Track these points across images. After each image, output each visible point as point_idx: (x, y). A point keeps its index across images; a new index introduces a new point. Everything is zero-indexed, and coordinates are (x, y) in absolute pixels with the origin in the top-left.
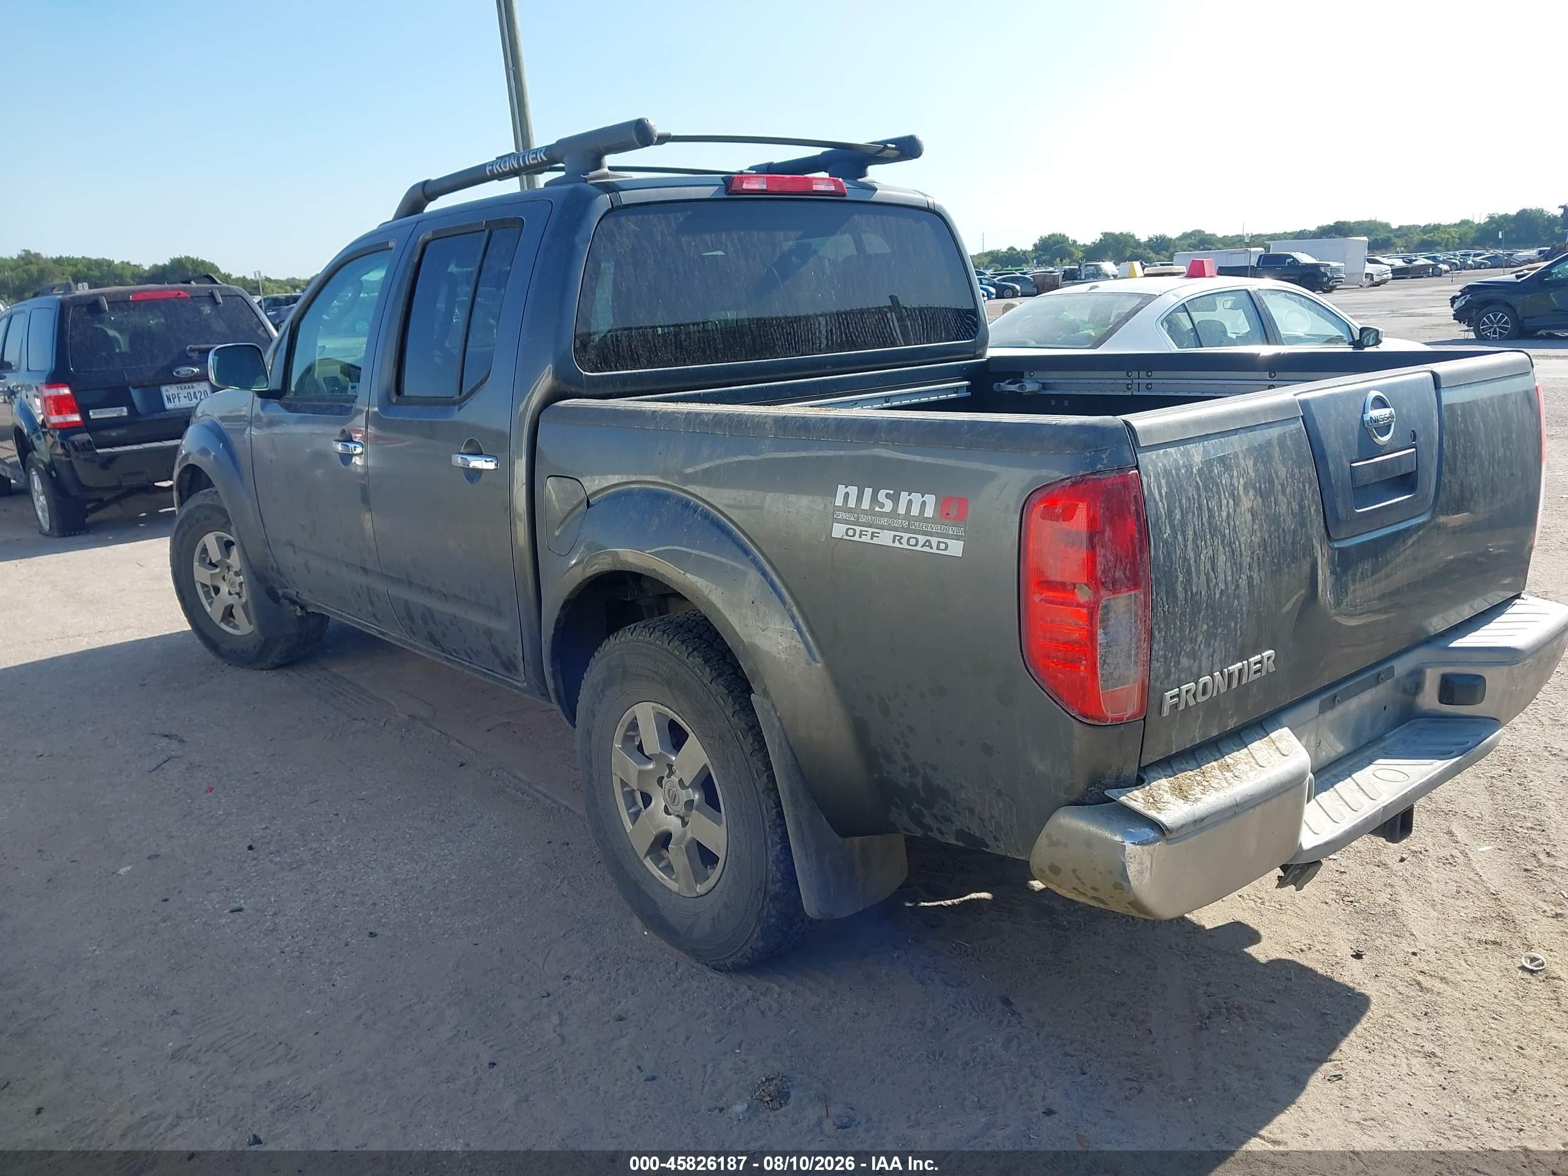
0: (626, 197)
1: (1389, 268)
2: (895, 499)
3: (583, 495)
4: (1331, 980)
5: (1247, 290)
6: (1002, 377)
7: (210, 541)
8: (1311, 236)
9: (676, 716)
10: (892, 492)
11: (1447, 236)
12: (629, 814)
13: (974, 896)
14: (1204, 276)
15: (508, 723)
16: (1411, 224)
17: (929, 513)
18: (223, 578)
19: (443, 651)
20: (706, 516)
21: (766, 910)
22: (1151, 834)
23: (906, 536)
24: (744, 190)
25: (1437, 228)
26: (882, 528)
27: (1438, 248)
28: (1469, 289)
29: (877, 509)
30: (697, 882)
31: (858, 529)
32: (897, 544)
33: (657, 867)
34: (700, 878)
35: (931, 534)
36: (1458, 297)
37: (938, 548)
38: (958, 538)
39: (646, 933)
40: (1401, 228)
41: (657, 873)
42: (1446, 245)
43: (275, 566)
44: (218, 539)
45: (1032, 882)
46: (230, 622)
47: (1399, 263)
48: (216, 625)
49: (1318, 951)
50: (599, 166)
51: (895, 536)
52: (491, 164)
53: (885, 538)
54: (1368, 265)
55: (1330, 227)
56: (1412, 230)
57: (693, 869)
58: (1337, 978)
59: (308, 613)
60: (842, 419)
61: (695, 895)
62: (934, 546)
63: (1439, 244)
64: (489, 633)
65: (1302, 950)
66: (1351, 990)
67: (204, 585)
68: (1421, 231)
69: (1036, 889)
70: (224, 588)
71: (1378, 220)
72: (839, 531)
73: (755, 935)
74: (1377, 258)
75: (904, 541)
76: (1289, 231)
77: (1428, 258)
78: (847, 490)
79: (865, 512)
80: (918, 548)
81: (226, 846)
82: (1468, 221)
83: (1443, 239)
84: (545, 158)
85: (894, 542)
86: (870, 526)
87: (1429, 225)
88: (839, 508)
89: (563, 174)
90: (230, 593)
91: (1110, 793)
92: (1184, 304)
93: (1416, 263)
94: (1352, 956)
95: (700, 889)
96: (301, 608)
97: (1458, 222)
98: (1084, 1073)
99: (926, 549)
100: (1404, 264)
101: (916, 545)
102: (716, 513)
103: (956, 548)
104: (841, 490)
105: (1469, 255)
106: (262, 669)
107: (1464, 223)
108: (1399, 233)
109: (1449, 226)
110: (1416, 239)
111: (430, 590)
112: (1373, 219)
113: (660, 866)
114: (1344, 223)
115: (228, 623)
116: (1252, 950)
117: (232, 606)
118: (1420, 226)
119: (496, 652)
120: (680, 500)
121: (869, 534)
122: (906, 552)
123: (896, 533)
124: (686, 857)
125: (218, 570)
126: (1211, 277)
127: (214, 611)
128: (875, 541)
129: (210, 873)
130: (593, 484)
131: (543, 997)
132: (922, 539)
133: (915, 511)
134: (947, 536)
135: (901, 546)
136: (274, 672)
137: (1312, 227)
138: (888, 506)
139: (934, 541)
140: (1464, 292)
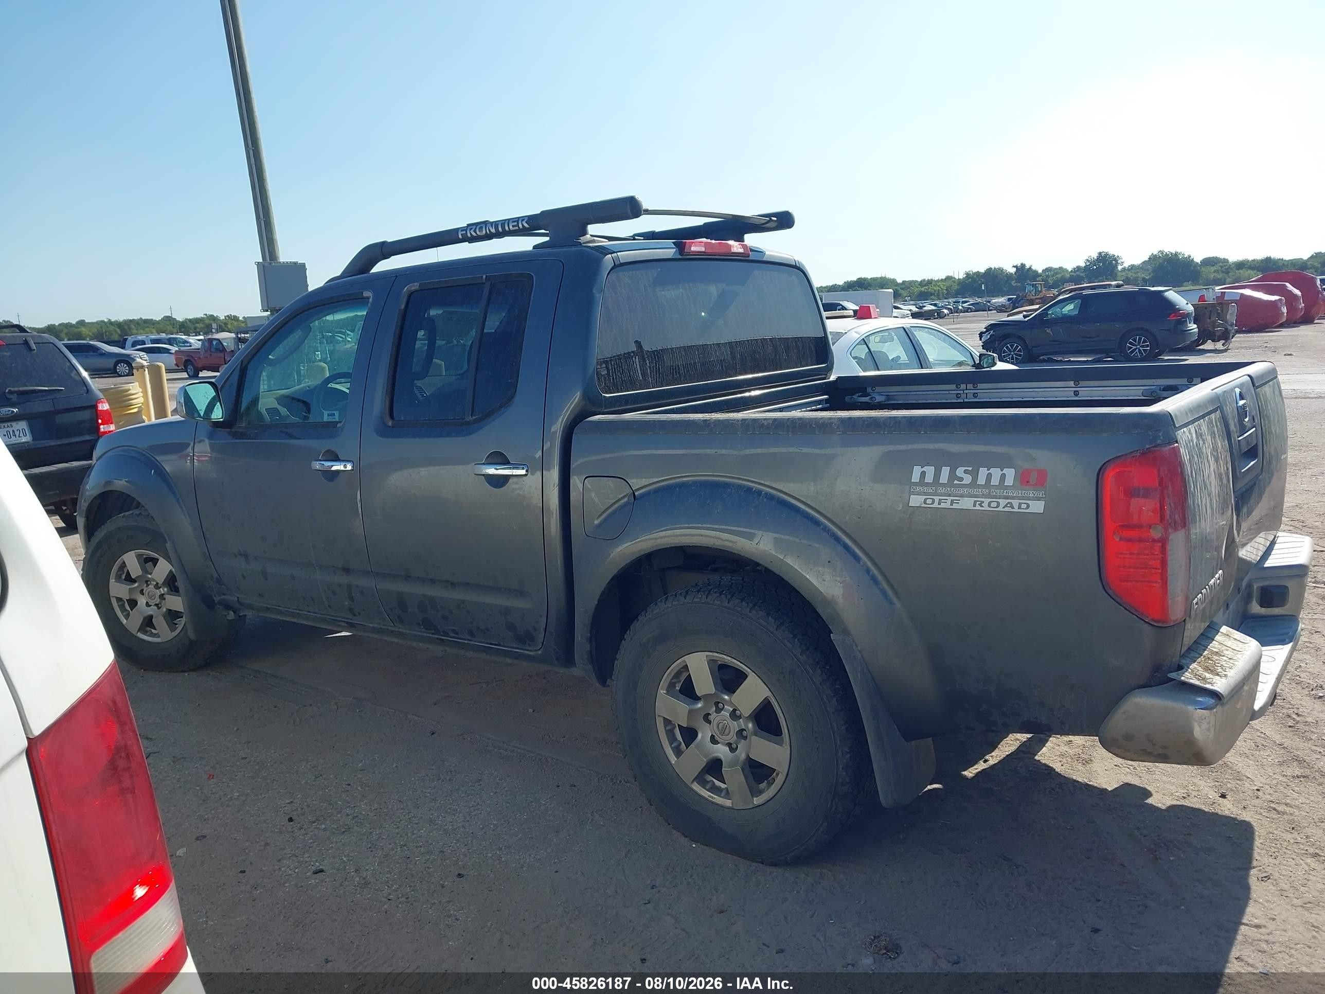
0: (624, 256)
1: (909, 312)
2: (975, 474)
3: (628, 491)
4: (1217, 814)
5: (903, 328)
6: (853, 392)
7: (131, 560)
8: (840, 289)
9: (734, 660)
10: (970, 469)
11: (938, 288)
12: (672, 748)
13: (929, 787)
14: (870, 317)
15: (448, 696)
16: (911, 279)
17: (1009, 481)
18: (142, 592)
19: (437, 632)
20: (771, 498)
21: (834, 808)
22: (1211, 701)
23: (987, 501)
24: (693, 252)
25: (930, 282)
26: (962, 496)
27: (933, 297)
28: (990, 328)
29: (956, 482)
30: (752, 796)
31: (937, 498)
32: (978, 507)
33: (705, 789)
34: (756, 793)
35: (1013, 498)
36: (985, 333)
37: (1019, 508)
38: (1039, 499)
39: (694, 846)
40: (904, 282)
41: (705, 793)
42: (938, 295)
43: (215, 575)
44: (139, 556)
45: (963, 773)
46: (147, 632)
47: (914, 309)
48: (133, 635)
49: (1195, 796)
50: (584, 233)
51: (975, 502)
52: (463, 229)
53: (966, 503)
54: (894, 310)
55: (855, 282)
56: (913, 284)
57: (748, 784)
58: (1220, 813)
59: (240, 616)
60: (911, 417)
61: (751, 806)
62: (1016, 506)
63: (932, 294)
64: (506, 611)
65: (1184, 798)
66: (1235, 819)
67: (119, 600)
68: (919, 285)
69: (969, 777)
70: (142, 601)
71: (887, 277)
72: (916, 501)
73: (821, 830)
74: (899, 306)
75: (985, 505)
76: (824, 285)
77: (931, 304)
78: (923, 469)
79: (943, 485)
80: (1000, 509)
81: (265, 821)
82: (951, 277)
83: (935, 291)
84: (526, 225)
85: (975, 505)
86: (950, 496)
87: (924, 280)
88: (916, 484)
89: (547, 239)
90: (148, 605)
91: (1172, 675)
92: (863, 339)
93: (925, 308)
94: (1220, 797)
95: (757, 801)
96: (234, 613)
97: (944, 278)
98: (1099, 901)
99: (1007, 509)
100: (917, 310)
101: (998, 507)
102: (781, 495)
103: (1037, 507)
104: (917, 471)
105: (959, 302)
106: (183, 671)
107: (949, 278)
108: (903, 286)
109: (938, 281)
110: (916, 290)
111: (433, 581)
112: (883, 276)
113: (707, 788)
114: (865, 279)
115: (145, 633)
116: (1150, 801)
117: (151, 617)
118: (917, 281)
119: (511, 627)
120: (740, 487)
121: (949, 502)
122: (987, 512)
123: (976, 499)
124: (742, 776)
125: (136, 585)
126: (875, 318)
127: (132, 623)
128: (955, 506)
129: (267, 844)
130: (638, 483)
131: (646, 904)
132: (1003, 502)
133: (995, 481)
134: (1029, 499)
135: (983, 509)
136: (194, 675)
137: (840, 282)
138: (968, 479)
139: (1015, 503)
140: (988, 328)
